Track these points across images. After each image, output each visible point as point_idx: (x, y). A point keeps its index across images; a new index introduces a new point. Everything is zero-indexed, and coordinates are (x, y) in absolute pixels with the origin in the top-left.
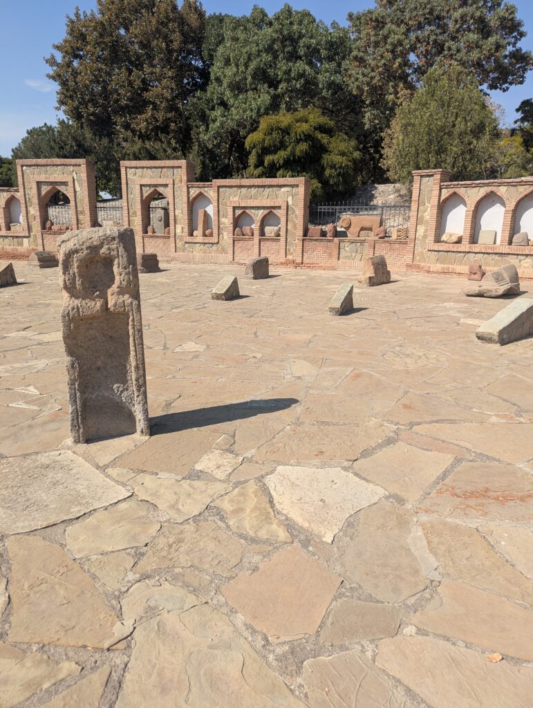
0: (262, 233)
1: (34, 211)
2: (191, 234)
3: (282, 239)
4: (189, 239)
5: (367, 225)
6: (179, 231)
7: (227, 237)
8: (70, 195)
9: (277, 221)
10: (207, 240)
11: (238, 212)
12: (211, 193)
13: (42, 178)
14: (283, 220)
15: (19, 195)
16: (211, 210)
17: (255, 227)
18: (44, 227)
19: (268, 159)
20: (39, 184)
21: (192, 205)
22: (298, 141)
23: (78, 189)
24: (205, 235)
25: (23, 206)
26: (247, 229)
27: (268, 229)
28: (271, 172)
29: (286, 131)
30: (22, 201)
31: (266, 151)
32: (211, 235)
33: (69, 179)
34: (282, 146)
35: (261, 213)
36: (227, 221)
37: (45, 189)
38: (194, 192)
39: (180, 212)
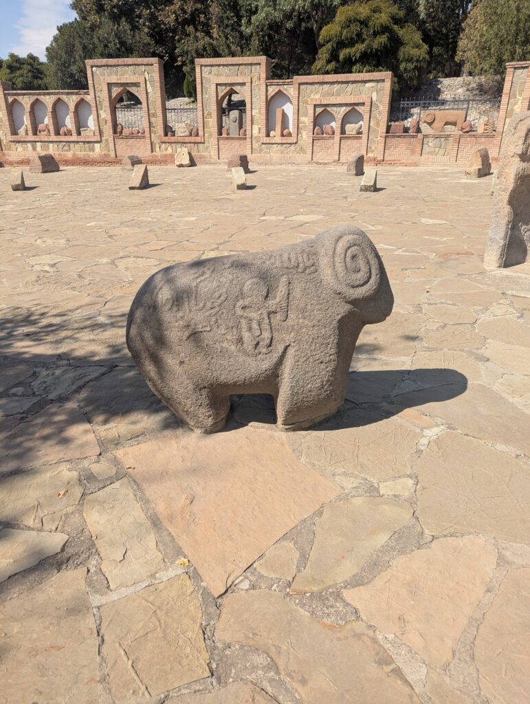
0: (343, 132)
1: (105, 114)
2: (268, 135)
3: (364, 136)
4: (266, 140)
5: (452, 119)
6: (255, 131)
7: (306, 136)
8: (142, 98)
9: (359, 118)
10: (285, 140)
11: (319, 110)
12: (291, 91)
13: (114, 79)
14: (366, 117)
15: (89, 98)
16: (289, 109)
17: (335, 125)
18: (115, 132)
19: (343, 54)
20: (110, 85)
21: (270, 103)
23: (150, 90)
24: (283, 135)
25: (94, 109)
26: (327, 127)
27: (349, 127)
28: (346, 66)
30: (93, 104)
31: (341, 44)
32: (290, 135)
33: (141, 80)
34: (359, 38)
35: (343, 110)
36: (307, 120)
37: (116, 91)
38: (273, 90)
39: (257, 110)
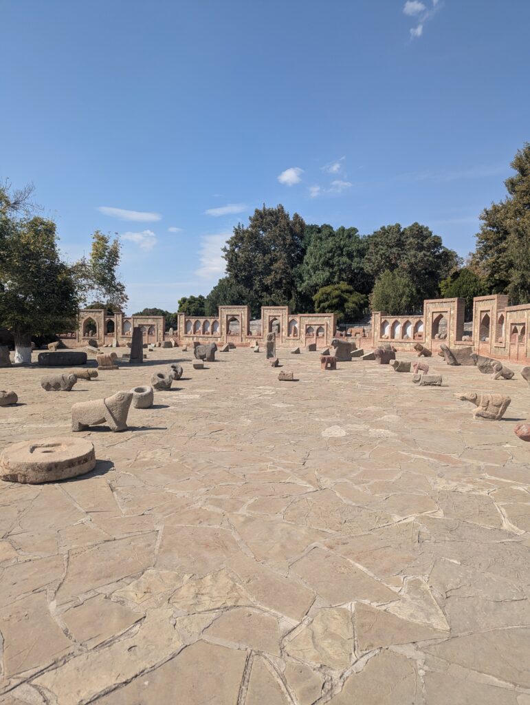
0: (317, 335)
1: (224, 327)
2: (289, 336)
3: (325, 337)
4: (288, 338)
5: (358, 331)
6: (284, 334)
7: (303, 337)
8: (240, 320)
9: (323, 330)
10: (295, 338)
11: (308, 327)
12: (297, 319)
13: (229, 313)
14: (325, 330)
15: (219, 320)
16: (297, 325)
17: (315, 332)
18: (227, 333)
19: (322, 305)
20: (227, 316)
21: (290, 324)
22: (333, 298)
23: (243, 317)
24: (294, 336)
25: (220, 325)
26: (311, 333)
27: (320, 333)
28: (323, 311)
29: (329, 294)
30: (220, 322)
31: (320, 302)
32: (297, 336)
33: (240, 314)
34: (327, 300)
35: (317, 327)
36: (303, 330)
37: (229, 318)
38: (290, 319)
39: (284, 326)
